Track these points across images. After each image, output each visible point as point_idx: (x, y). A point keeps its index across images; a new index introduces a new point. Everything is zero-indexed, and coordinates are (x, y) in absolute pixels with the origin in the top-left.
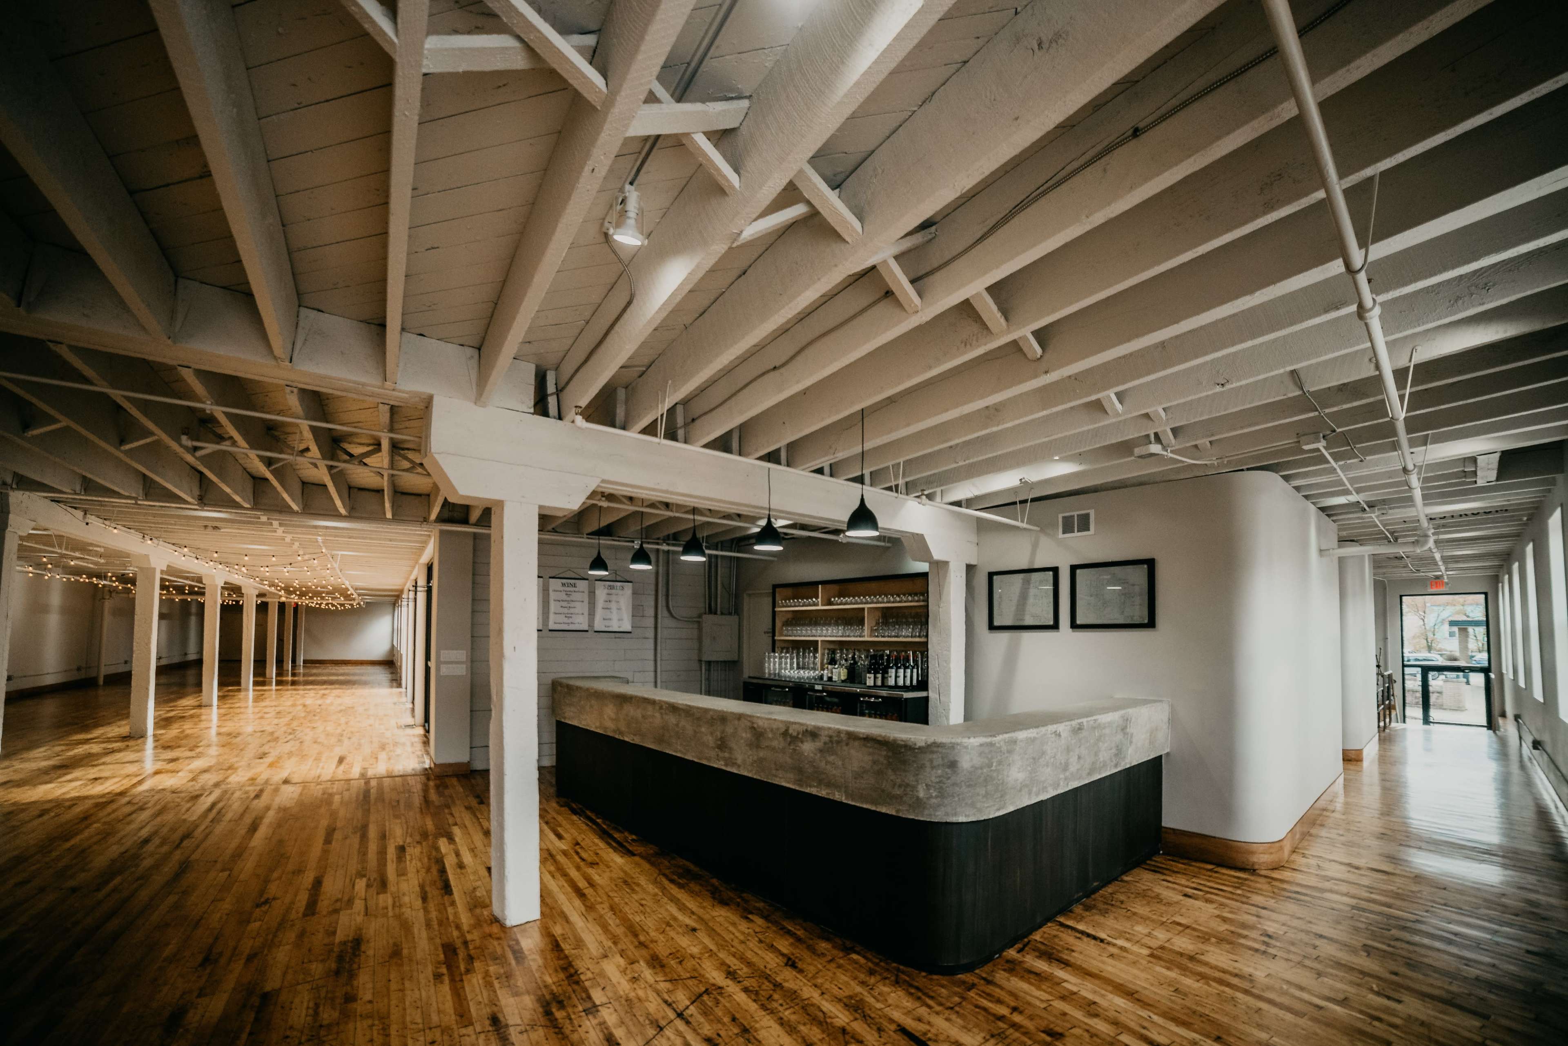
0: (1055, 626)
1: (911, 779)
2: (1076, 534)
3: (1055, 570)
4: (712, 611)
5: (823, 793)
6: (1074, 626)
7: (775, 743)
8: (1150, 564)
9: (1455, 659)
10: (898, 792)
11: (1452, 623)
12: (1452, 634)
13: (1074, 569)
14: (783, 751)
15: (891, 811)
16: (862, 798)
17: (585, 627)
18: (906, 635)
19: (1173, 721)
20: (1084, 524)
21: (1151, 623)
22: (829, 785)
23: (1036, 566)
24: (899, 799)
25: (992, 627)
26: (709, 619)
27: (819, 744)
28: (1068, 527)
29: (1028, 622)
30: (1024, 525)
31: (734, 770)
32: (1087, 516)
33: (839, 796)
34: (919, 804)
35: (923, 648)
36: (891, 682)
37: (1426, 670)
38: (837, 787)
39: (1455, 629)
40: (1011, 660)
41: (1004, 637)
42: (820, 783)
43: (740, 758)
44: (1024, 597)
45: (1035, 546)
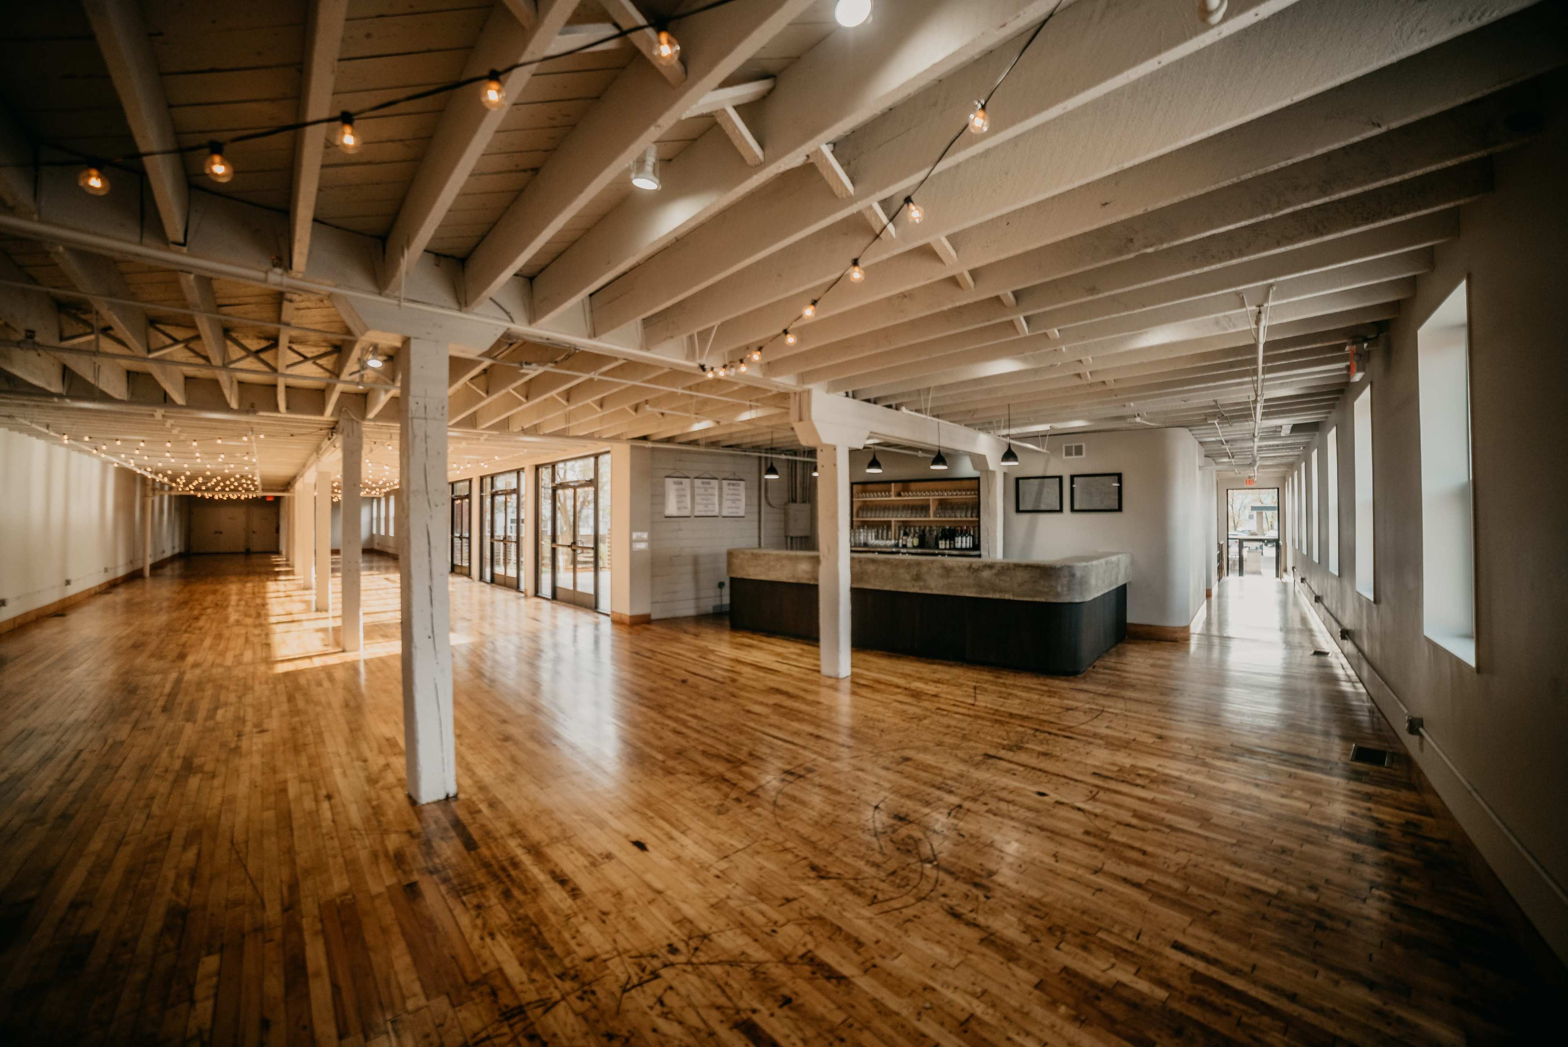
0: (1061, 510)
1: (1053, 583)
2: (1074, 457)
3: (1060, 478)
4: (794, 501)
5: (997, 596)
6: (1073, 510)
7: (962, 574)
8: (1119, 477)
9: (1256, 534)
10: (1046, 590)
11: (1253, 508)
12: (1251, 517)
13: (1072, 477)
14: (968, 577)
15: (1043, 600)
16: (1024, 596)
17: (716, 513)
18: (960, 517)
19: (1133, 562)
20: (1079, 450)
21: (1120, 509)
22: (1001, 591)
23: (1048, 474)
24: (1047, 593)
25: (1018, 511)
26: (793, 507)
27: (994, 571)
28: (1068, 453)
29: (1043, 507)
30: (1044, 451)
31: (928, 592)
32: (1081, 447)
33: (1007, 596)
34: (1058, 595)
35: (977, 525)
36: (958, 545)
37: (1241, 542)
38: (1006, 592)
39: (1255, 513)
40: (1031, 532)
41: (1026, 517)
42: (995, 591)
43: (933, 585)
44: (1040, 493)
45: (1047, 464)
